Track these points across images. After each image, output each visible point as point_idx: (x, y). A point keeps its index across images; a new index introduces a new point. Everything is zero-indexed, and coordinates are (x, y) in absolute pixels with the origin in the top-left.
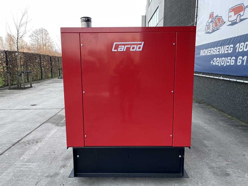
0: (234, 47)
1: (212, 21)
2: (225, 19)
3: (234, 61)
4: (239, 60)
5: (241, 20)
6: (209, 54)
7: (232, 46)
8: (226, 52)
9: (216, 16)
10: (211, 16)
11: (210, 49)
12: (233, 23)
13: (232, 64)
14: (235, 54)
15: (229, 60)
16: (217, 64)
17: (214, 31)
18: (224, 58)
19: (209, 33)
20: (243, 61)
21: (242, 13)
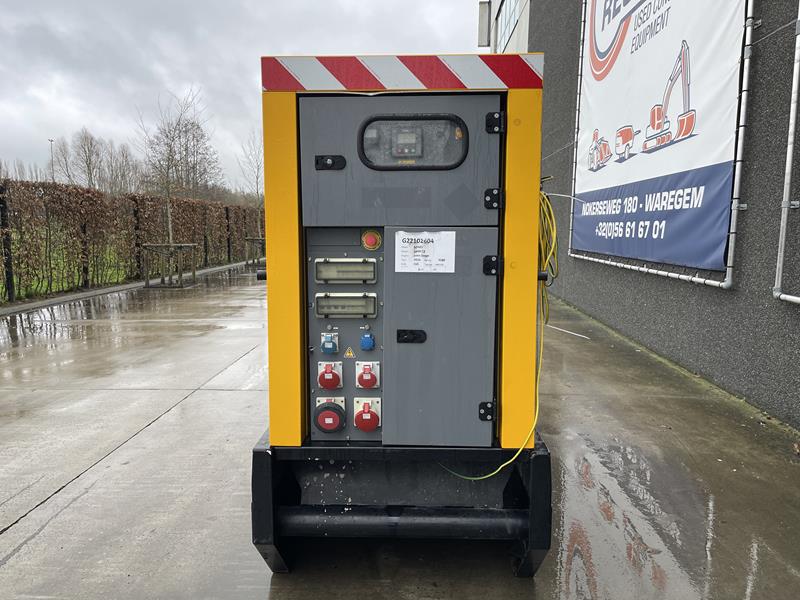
0: (622, 204)
1: (596, 148)
2: (612, 147)
3: (621, 230)
4: (628, 230)
5: (631, 155)
6: (594, 213)
7: (620, 201)
8: (614, 212)
9: (602, 139)
10: (595, 136)
11: (594, 203)
12: (621, 160)
13: (621, 235)
14: (622, 217)
15: (616, 228)
16: (604, 234)
17: (599, 168)
18: (610, 224)
19: (591, 169)
20: (631, 230)
21: (630, 142)
